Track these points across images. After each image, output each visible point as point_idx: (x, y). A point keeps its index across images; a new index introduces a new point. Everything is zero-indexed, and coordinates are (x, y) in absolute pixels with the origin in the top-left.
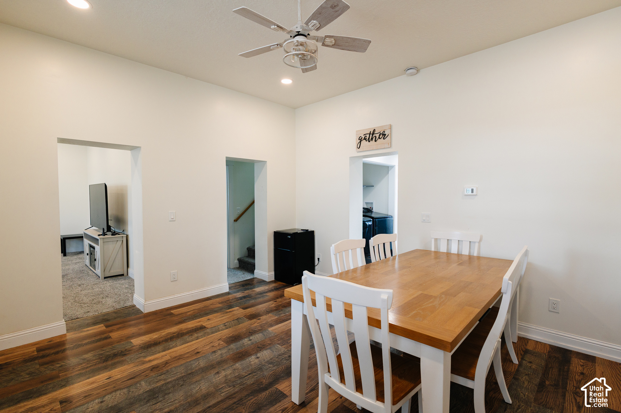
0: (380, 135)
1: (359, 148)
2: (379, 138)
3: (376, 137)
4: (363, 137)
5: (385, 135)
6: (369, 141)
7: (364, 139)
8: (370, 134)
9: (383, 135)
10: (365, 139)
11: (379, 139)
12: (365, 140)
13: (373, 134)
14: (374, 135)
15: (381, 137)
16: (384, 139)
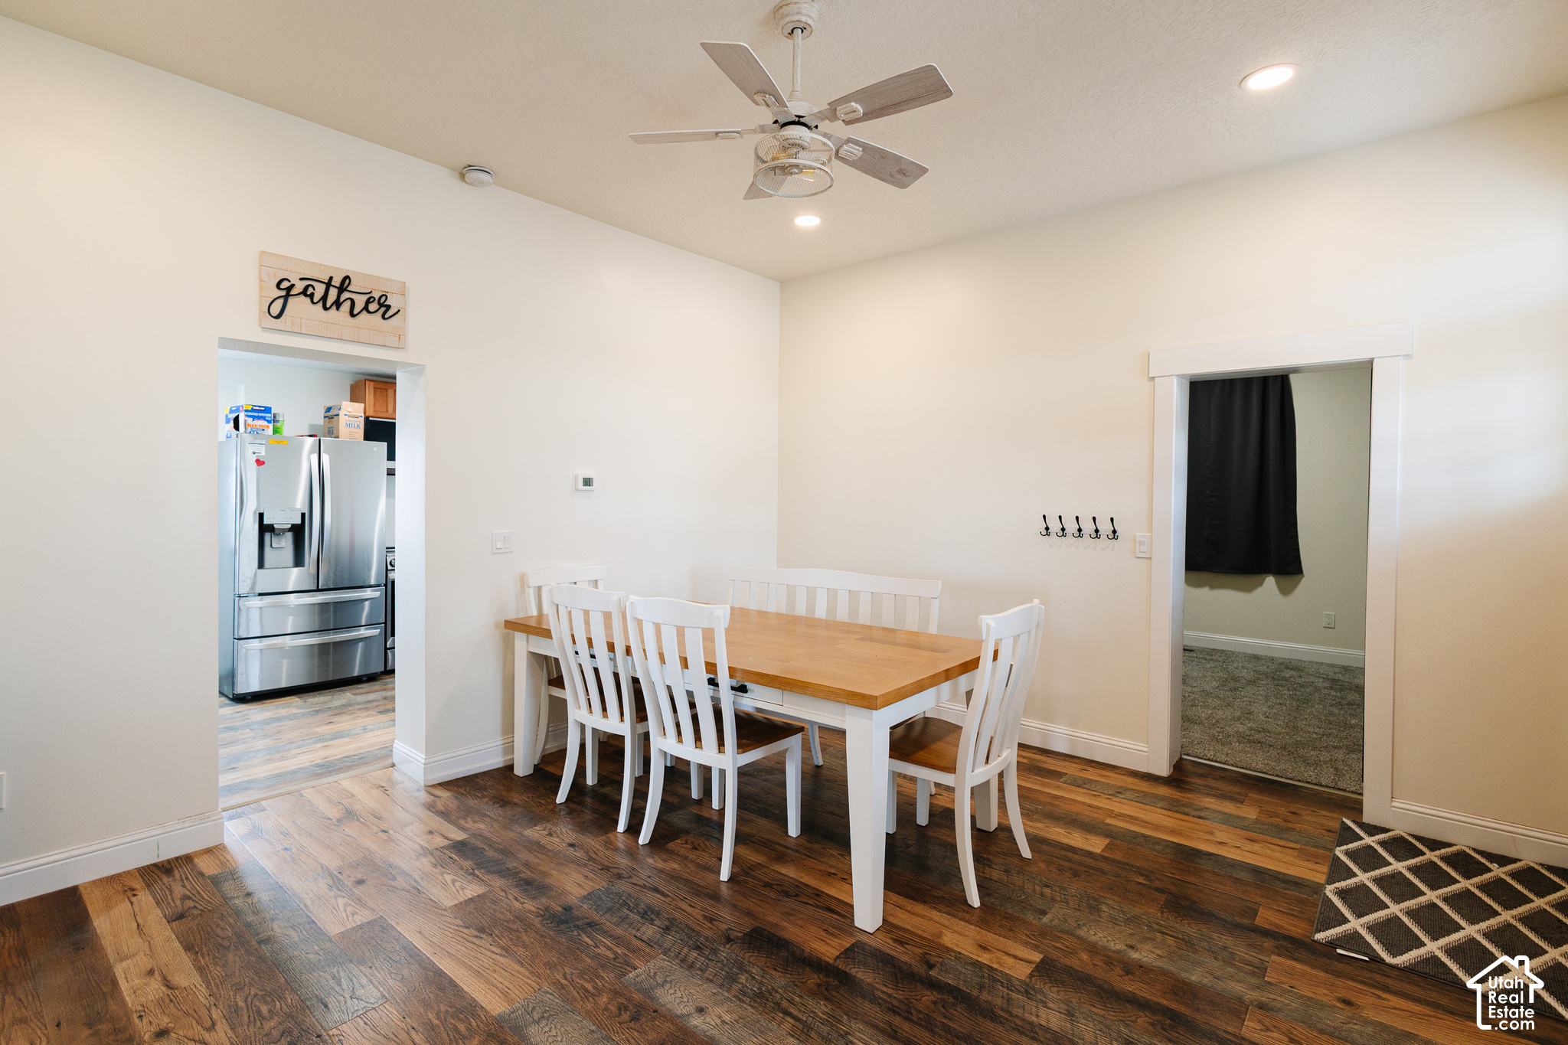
0: (368, 302)
1: (278, 317)
2: (366, 308)
3: (353, 303)
4: (300, 286)
5: (388, 307)
6: (325, 308)
7: (304, 293)
8: (329, 284)
9: (382, 306)
10: (306, 295)
11: (364, 312)
12: (308, 300)
13: (342, 289)
14: (345, 295)
15: (373, 307)
16: (383, 317)
